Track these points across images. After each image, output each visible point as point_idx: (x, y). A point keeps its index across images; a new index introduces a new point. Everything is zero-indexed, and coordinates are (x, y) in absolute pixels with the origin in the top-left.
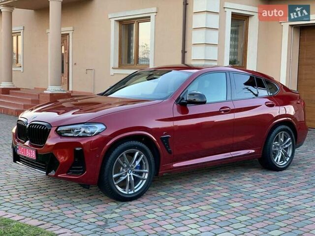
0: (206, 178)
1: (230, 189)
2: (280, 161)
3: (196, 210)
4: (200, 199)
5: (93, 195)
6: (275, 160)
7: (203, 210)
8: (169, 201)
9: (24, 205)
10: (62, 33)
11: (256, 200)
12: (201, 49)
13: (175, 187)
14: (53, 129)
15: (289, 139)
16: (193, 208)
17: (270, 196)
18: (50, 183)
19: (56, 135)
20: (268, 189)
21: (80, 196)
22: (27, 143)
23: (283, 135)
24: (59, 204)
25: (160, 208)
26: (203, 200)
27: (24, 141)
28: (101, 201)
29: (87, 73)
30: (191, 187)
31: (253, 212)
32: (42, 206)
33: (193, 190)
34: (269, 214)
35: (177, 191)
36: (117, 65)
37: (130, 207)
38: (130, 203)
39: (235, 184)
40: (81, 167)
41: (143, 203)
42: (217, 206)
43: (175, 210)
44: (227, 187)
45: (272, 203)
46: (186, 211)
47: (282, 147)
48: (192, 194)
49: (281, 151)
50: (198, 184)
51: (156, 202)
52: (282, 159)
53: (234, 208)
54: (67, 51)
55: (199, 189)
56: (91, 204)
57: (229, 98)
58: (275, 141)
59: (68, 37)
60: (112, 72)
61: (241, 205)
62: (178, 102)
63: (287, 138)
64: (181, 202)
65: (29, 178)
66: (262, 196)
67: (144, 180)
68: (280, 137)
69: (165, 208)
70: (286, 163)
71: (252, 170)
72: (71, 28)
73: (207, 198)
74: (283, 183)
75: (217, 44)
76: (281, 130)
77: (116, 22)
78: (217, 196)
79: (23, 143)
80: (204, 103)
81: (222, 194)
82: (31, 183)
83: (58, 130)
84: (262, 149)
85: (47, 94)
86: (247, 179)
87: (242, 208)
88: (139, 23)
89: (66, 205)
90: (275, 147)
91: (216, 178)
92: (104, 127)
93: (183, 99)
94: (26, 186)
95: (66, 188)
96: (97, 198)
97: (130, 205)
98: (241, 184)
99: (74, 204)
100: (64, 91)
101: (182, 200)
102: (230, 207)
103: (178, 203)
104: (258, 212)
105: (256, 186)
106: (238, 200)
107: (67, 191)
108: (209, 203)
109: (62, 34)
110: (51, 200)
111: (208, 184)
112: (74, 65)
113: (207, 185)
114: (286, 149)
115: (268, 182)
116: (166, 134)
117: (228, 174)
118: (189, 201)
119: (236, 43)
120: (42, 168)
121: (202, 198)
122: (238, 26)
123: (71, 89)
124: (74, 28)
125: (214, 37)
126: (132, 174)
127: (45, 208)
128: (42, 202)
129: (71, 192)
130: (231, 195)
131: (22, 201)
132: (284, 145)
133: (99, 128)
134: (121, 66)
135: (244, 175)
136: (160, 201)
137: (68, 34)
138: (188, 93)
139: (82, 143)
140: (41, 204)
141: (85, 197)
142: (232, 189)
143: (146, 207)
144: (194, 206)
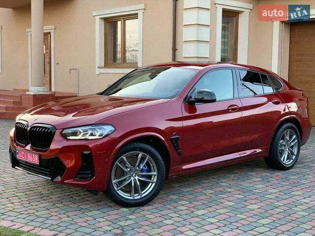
0: (215, 180)
1: (243, 191)
2: (287, 160)
3: (215, 214)
4: (216, 202)
5: (101, 201)
6: (282, 160)
7: (221, 214)
8: (183, 205)
9: (30, 213)
10: (45, 31)
11: (272, 201)
12: (193, 46)
13: (185, 190)
14: (58, 132)
15: (295, 136)
16: (210, 212)
17: (285, 197)
18: (52, 188)
19: (61, 138)
20: (281, 189)
21: (87, 203)
22: (28, 147)
23: (288, 133)
24: (67, 212)
25: (175, 212)
26: (218, 203)
27: (24, 145)
28: (111, 207)
29: (70, 73)
30: (201, 190)
31: (273, 214)
32: (49, 214)
33: (204, 192)
34: (290, 215)
35: (188, 194)
36: (103, 65)
37: (143, 213)
38: (142, 208)
39: (246, 184)
40: (90, 172)
41: (156, 208)
42: (234, 209)
43: (192, 215)
44: (239, 188)
45: (289, 203)
46: (203, 215)
47: (288, 145)
48: (204, 197)
49: (287, 149)
50: (208, 186)
51: (169, 207)
52: (289, 158)
53: (253, 210)
54: (48, 51)
55: (211, 191)
56: (102, 210)
57: (236, 96)
58: (281, 140)
59: (49, 35)
60: (98, 71)
61: (259, 207)
62: (187, 101)
63: (293, 136)
64: (196, 206)
65: (27, 184)
66: (277, 197)
67: (152, 183)
68: (286, 135)
69: (181, 213)
70: (292, 162)
71: (258, 169)
72: (53, 27)
73: (222, 201)
74: (294, 183)
75: (209, 41)
76: (287, 128)
77: (101, 20)
78: (231, 198)
79: (24, 147)
80: (214, 101)
81: (235, 196)
82: (32, 189)
83: (63, 133)
84: (269, 148)
85: (29, 95)
86: (255, 179)
87: (260, 210)
88: (125, 20)
89: (75, 213)
90: (281, 146)
91: (224, 179)
92: (113, 129)
93: (191, 97)
94: (27, 193)
95: (70, 194)
96: (106, 204)
97: (144, 210)
98: (252, 185)
99: (83, 211)
100: (47, 92)
101: (196, 203)
102: (248, 210)
103: (193, 207)
104: (278, 214)
105: (267, 186)
106: (254, 202)
107: (72, 197)
108: (226, 206)
109: (45, 33)
110: (57, 207)
111: (218, 185)
112: (56, 65)
113: (217, 187)
114: (292, 147)
115: (278, 182)
116: (175, 135)
117: (236, 174)
118: (204, 204)
119: (226, 40)
120: (45, 174)
121: (216, 201)
122: (228, 23)
123: (53, 90)
124: (55, 26)
125: (205, 34)
126: (137, 178)
127: (53, 216)
128: (48, 210)
129: (77, 198)
130: (245, 197)
131: (26, 209)
132: (290, 144)
133: (108, 129)
134: (107, 65)
135: (252, 175)
136: (173, 205)
137: (50, 33)
138: (196, 91)
139: (90, 146)
140: (48, 212)
141: (92, 203)
142: (244, 191)
143: (161, 212)
144: (210, 209)
